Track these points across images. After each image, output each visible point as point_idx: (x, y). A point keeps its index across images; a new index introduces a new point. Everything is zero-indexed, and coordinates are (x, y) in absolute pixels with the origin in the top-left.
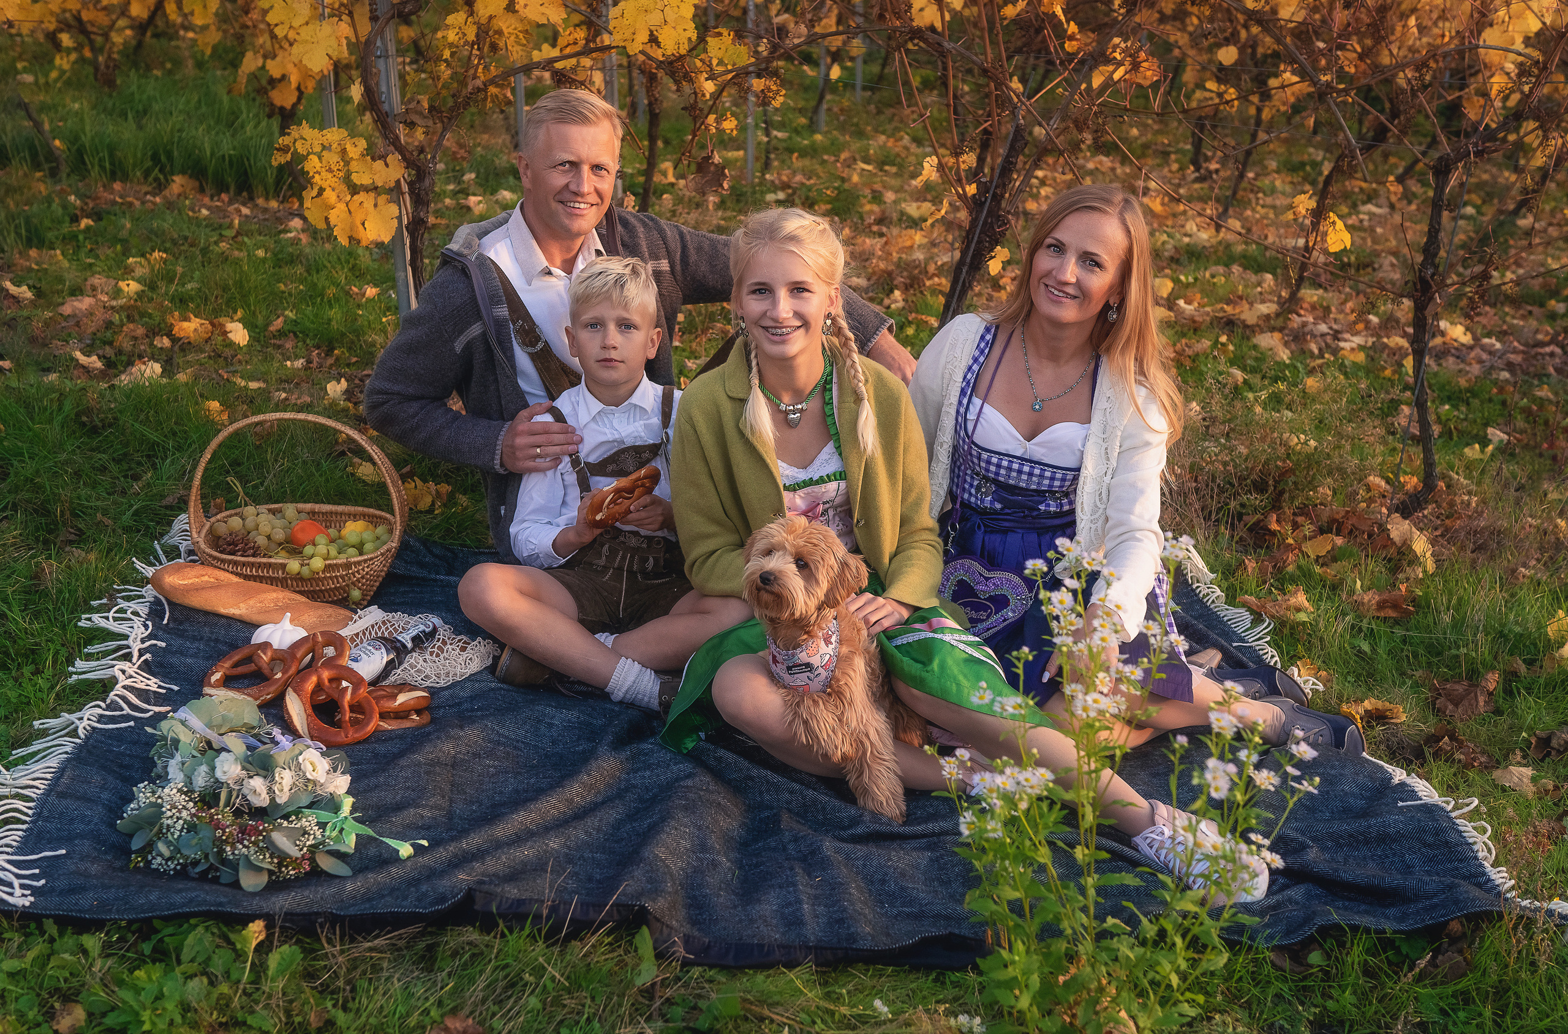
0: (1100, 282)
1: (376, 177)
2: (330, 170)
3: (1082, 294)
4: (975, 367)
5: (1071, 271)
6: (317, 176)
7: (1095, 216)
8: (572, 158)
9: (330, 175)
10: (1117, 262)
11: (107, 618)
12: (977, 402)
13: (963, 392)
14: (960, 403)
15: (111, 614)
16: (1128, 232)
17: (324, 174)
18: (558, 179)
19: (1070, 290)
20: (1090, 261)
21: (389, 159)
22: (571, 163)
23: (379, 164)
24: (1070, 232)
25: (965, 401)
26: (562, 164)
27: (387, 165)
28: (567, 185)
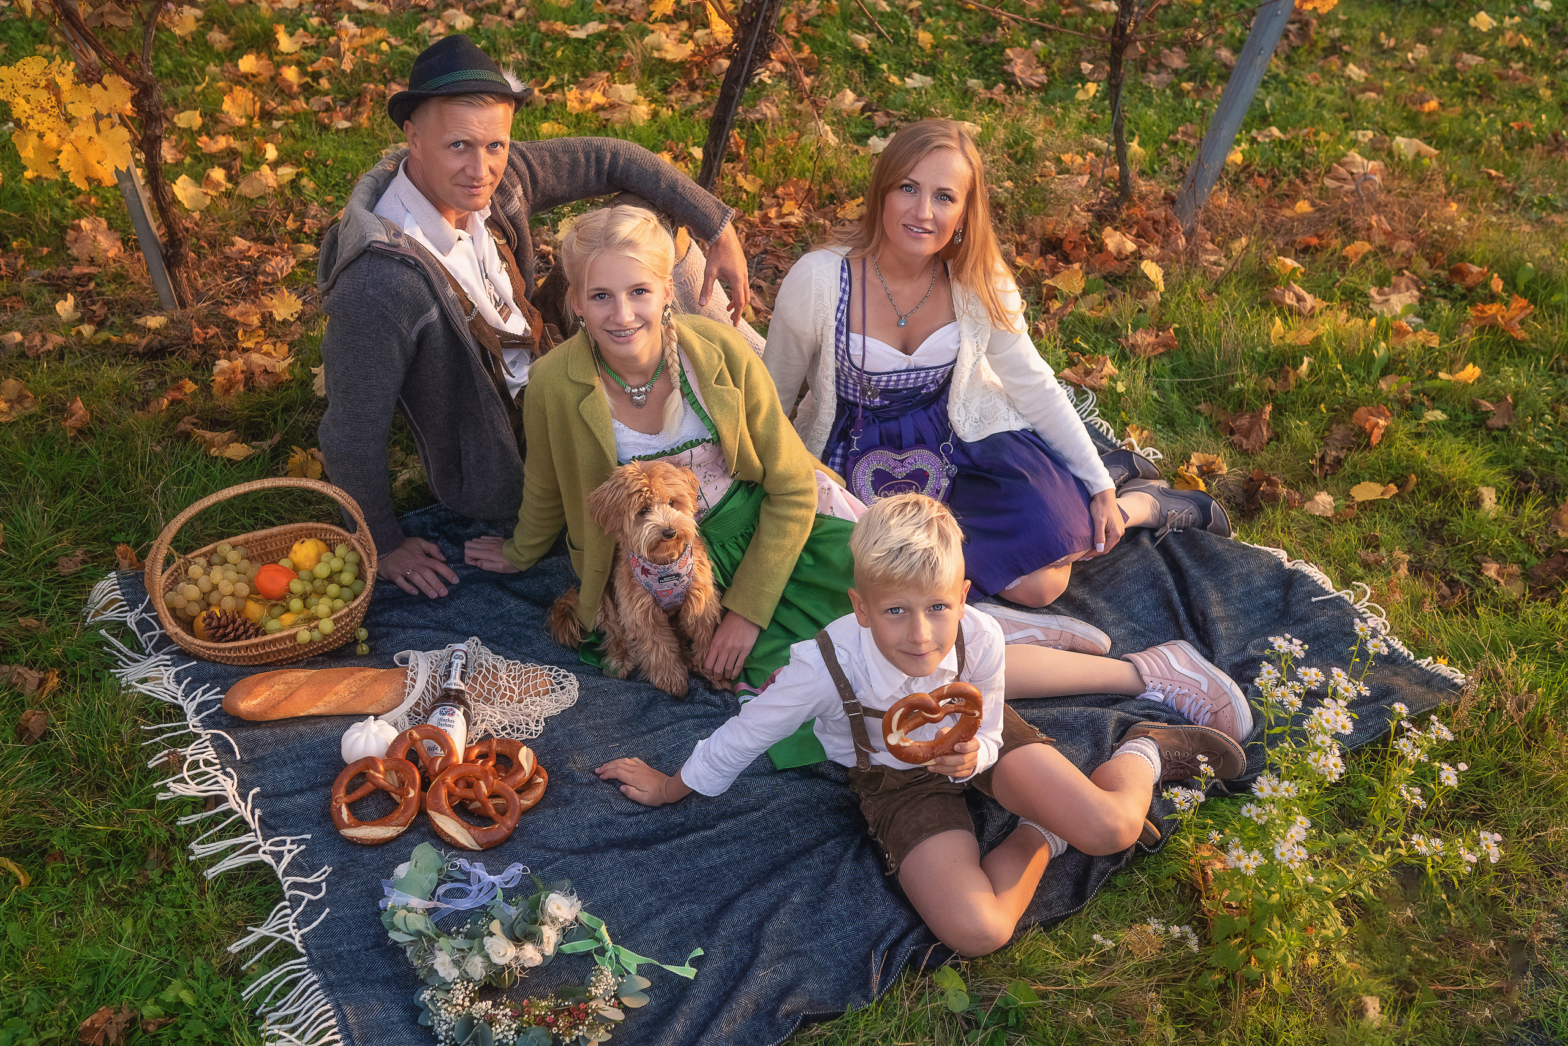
0: (953, 212)
1: (97, 106)
2: (43, 110)
3: (939, 226)
4: (846, 298)
5: (929, 210)
6: (30, 121)
7: (943, 154)
8: (466, 138)
9: (45, 116)
10: (965, 193)
11: (182, 780)
12: (856, 338)
13: (838, 331)
14: (838, 340)
15: (185, 774)
16: (970, 163)
17: (37, 116)
18: (455, 163)
19: (929, 227)
20: (943, 196)
21: (106, 79)
22: (465, 142)
23: (96, 87)
24: (926, 173)
25: (843, 338)
26: (456, 144)
27: (105, 88)
28: (463, 170)
